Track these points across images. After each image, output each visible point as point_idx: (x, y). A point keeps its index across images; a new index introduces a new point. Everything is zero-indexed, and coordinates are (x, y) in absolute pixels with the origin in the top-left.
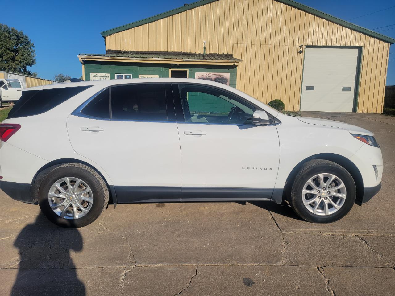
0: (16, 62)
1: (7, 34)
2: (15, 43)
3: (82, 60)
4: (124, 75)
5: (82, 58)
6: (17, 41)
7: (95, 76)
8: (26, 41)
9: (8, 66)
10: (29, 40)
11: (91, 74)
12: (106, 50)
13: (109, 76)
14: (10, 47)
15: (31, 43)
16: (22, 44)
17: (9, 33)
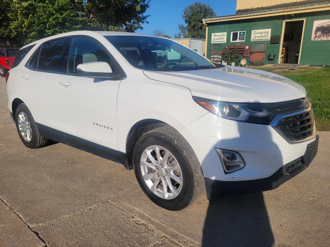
0: (203, 30)
1: (200, 10)
2: (204, 15)
3: (206, 23)
4: (239, 32)
5: (205, 21)
6: (205, 14)
7: (215, 35)
8: (211, 12)
9: (197, 34)
10: (213, 12)
11: (213, 34)
12: (236, 10)
13: (226, 35)
14: (200, 19)
15: (215, 13)
16: (208, 16)
17: (201, 8)
